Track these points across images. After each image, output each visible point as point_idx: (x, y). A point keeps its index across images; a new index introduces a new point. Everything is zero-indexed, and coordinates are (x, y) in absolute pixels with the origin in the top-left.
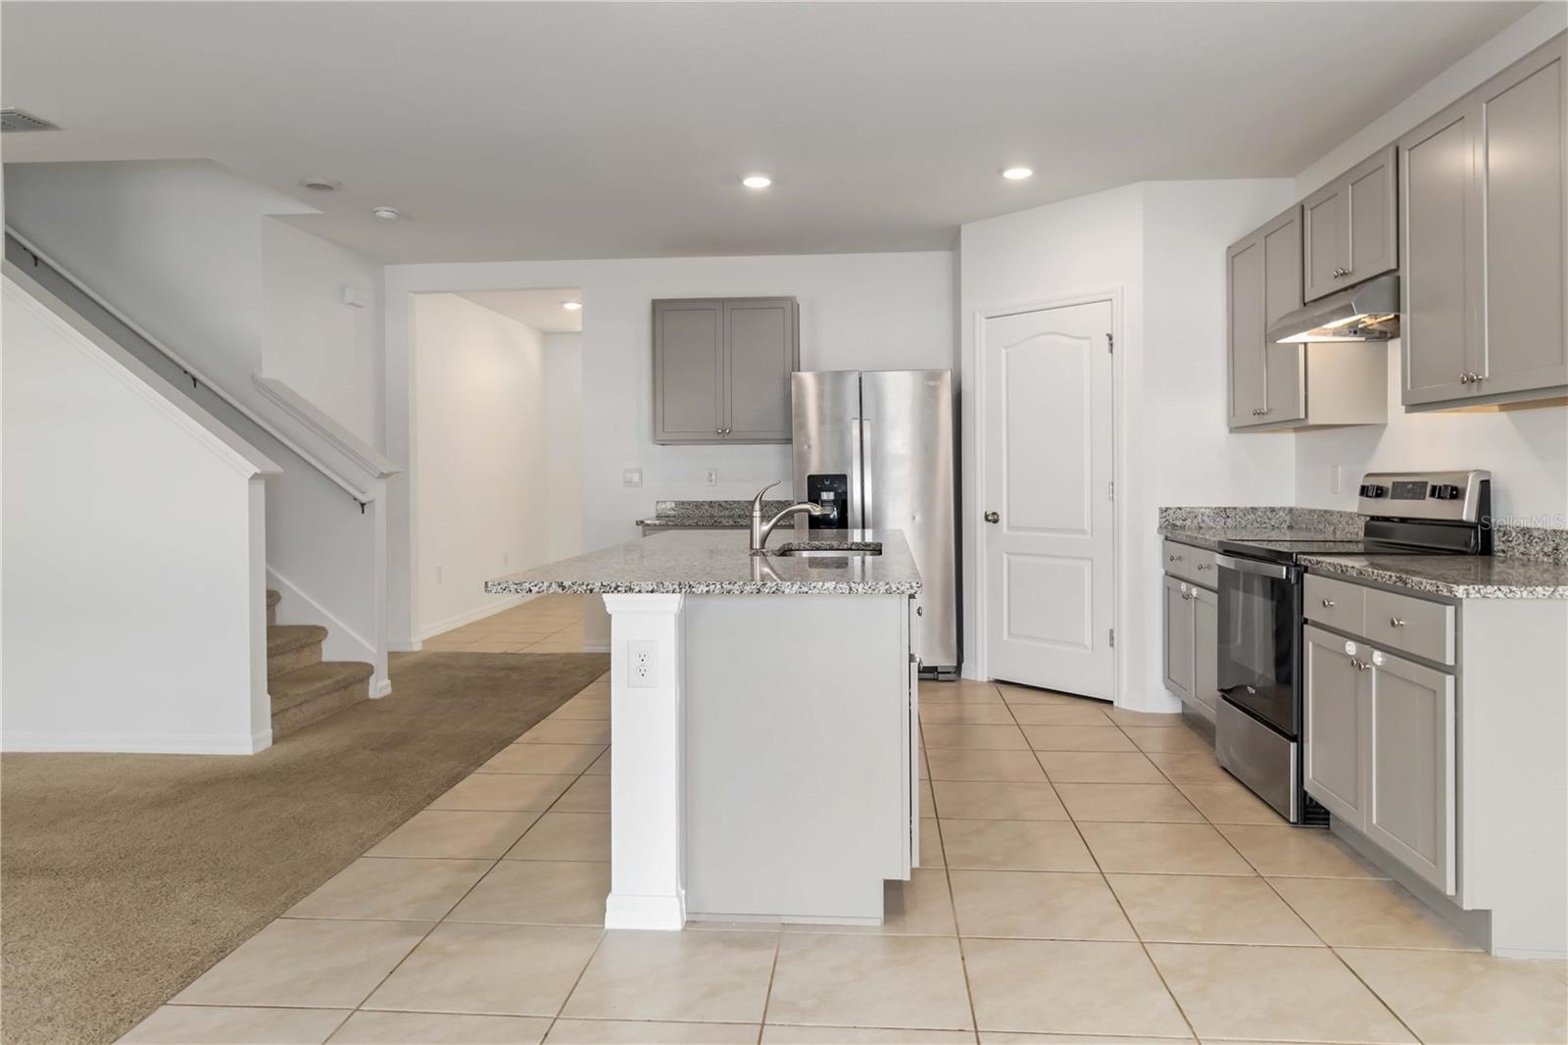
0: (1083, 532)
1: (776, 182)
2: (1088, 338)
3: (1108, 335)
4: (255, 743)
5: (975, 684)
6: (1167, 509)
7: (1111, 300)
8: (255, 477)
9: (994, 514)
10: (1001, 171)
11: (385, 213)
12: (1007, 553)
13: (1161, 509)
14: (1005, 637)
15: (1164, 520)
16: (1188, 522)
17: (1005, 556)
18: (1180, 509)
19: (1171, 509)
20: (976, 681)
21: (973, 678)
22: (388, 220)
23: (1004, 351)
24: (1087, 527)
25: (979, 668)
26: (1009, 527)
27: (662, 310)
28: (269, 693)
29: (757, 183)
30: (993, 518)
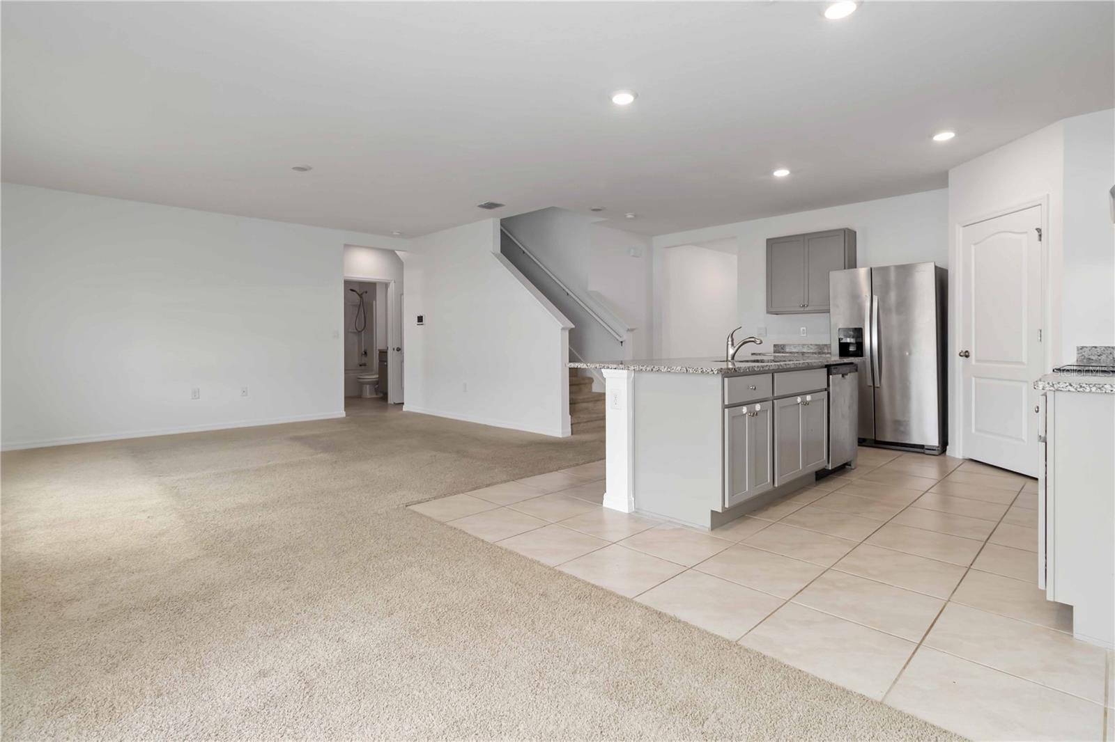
0: (1021, 363)
1: (792, 172)
2: (1026, 233)
3: (1037, 229)
4: (563, 433)
5: (954, 459)
6: (1082, 348)
7: (1040, 205)
8: (563, 329)
9: (967, 352)
10: (931, 136)
11: (629, 216)
12: (975, 377)
13: (1078, 347)
14: (973, 431)
15: (1080, 355)
16: (1103, 357)
17: (973, 379)
18: (1096, 347)
19: (1086, 347)
20: (954, 458)
21: (953, 456)
22: (631, 219)
23: (973, 247)
24: (1024, 360)
25: (957, 449)
26: (977, 361)
27: (771, 243)
28: (570, 414)
29: (782, 173)
30: (966, 355)
